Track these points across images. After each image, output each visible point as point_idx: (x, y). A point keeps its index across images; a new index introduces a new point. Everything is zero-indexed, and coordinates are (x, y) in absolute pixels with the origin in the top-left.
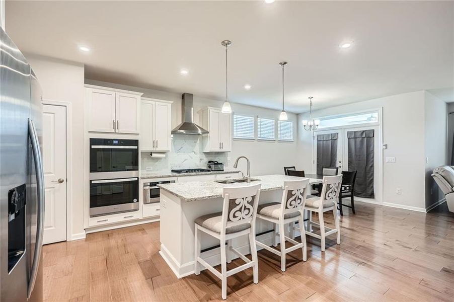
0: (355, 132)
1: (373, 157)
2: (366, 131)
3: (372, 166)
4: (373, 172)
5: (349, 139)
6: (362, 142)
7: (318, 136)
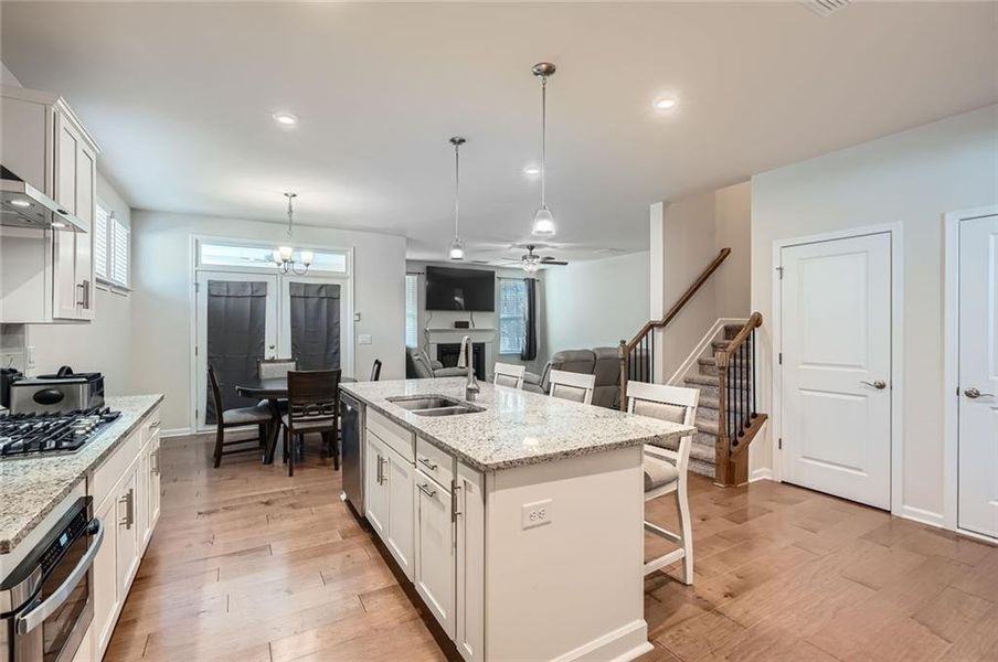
0: (307, 285)
1: (338, 336)
2: (326, 285)
3: (338, 352)
4: (339, 361)
5: (292, 297)
6: (319, 306)
7: (210, 283)
